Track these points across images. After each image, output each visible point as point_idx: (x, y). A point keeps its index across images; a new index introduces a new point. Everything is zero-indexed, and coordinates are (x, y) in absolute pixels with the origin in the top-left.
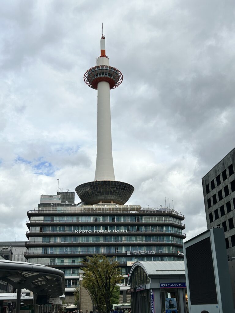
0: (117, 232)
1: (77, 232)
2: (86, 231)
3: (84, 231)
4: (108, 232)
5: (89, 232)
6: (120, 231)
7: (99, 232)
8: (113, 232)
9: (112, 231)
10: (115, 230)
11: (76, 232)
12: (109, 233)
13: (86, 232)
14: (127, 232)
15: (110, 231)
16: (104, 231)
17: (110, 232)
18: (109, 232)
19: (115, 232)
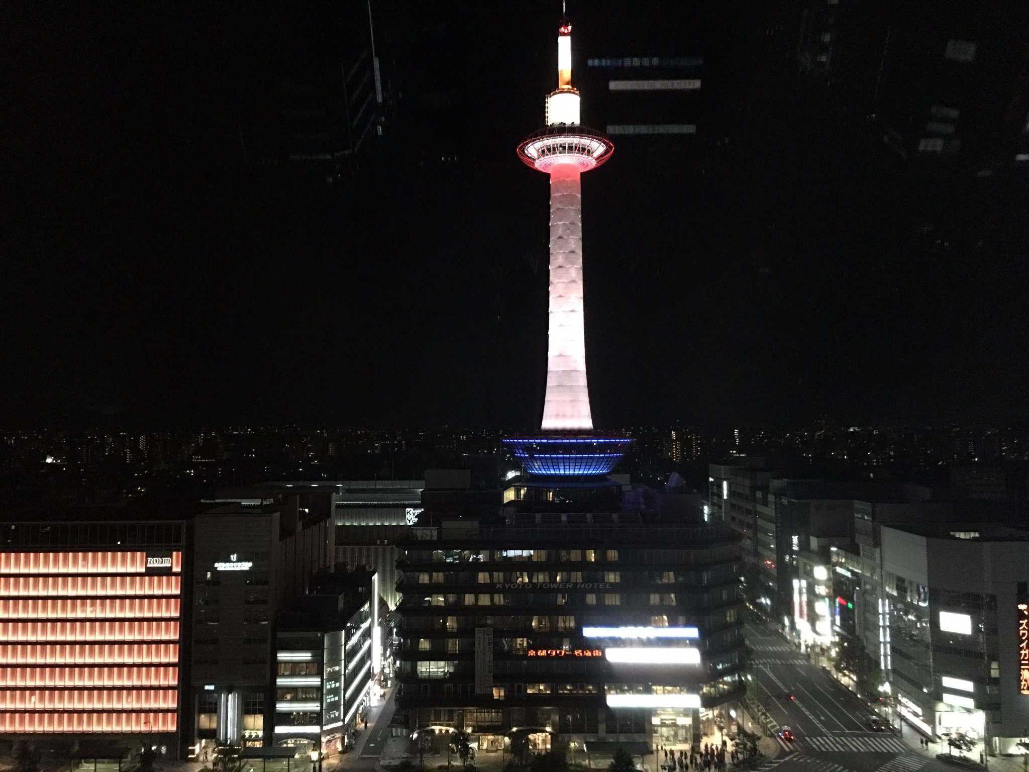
0: (586, 587)
1: (501, 587)
4: (567, 587)
6: (593, 586)
8: (578, 587)
18: (569, 587)
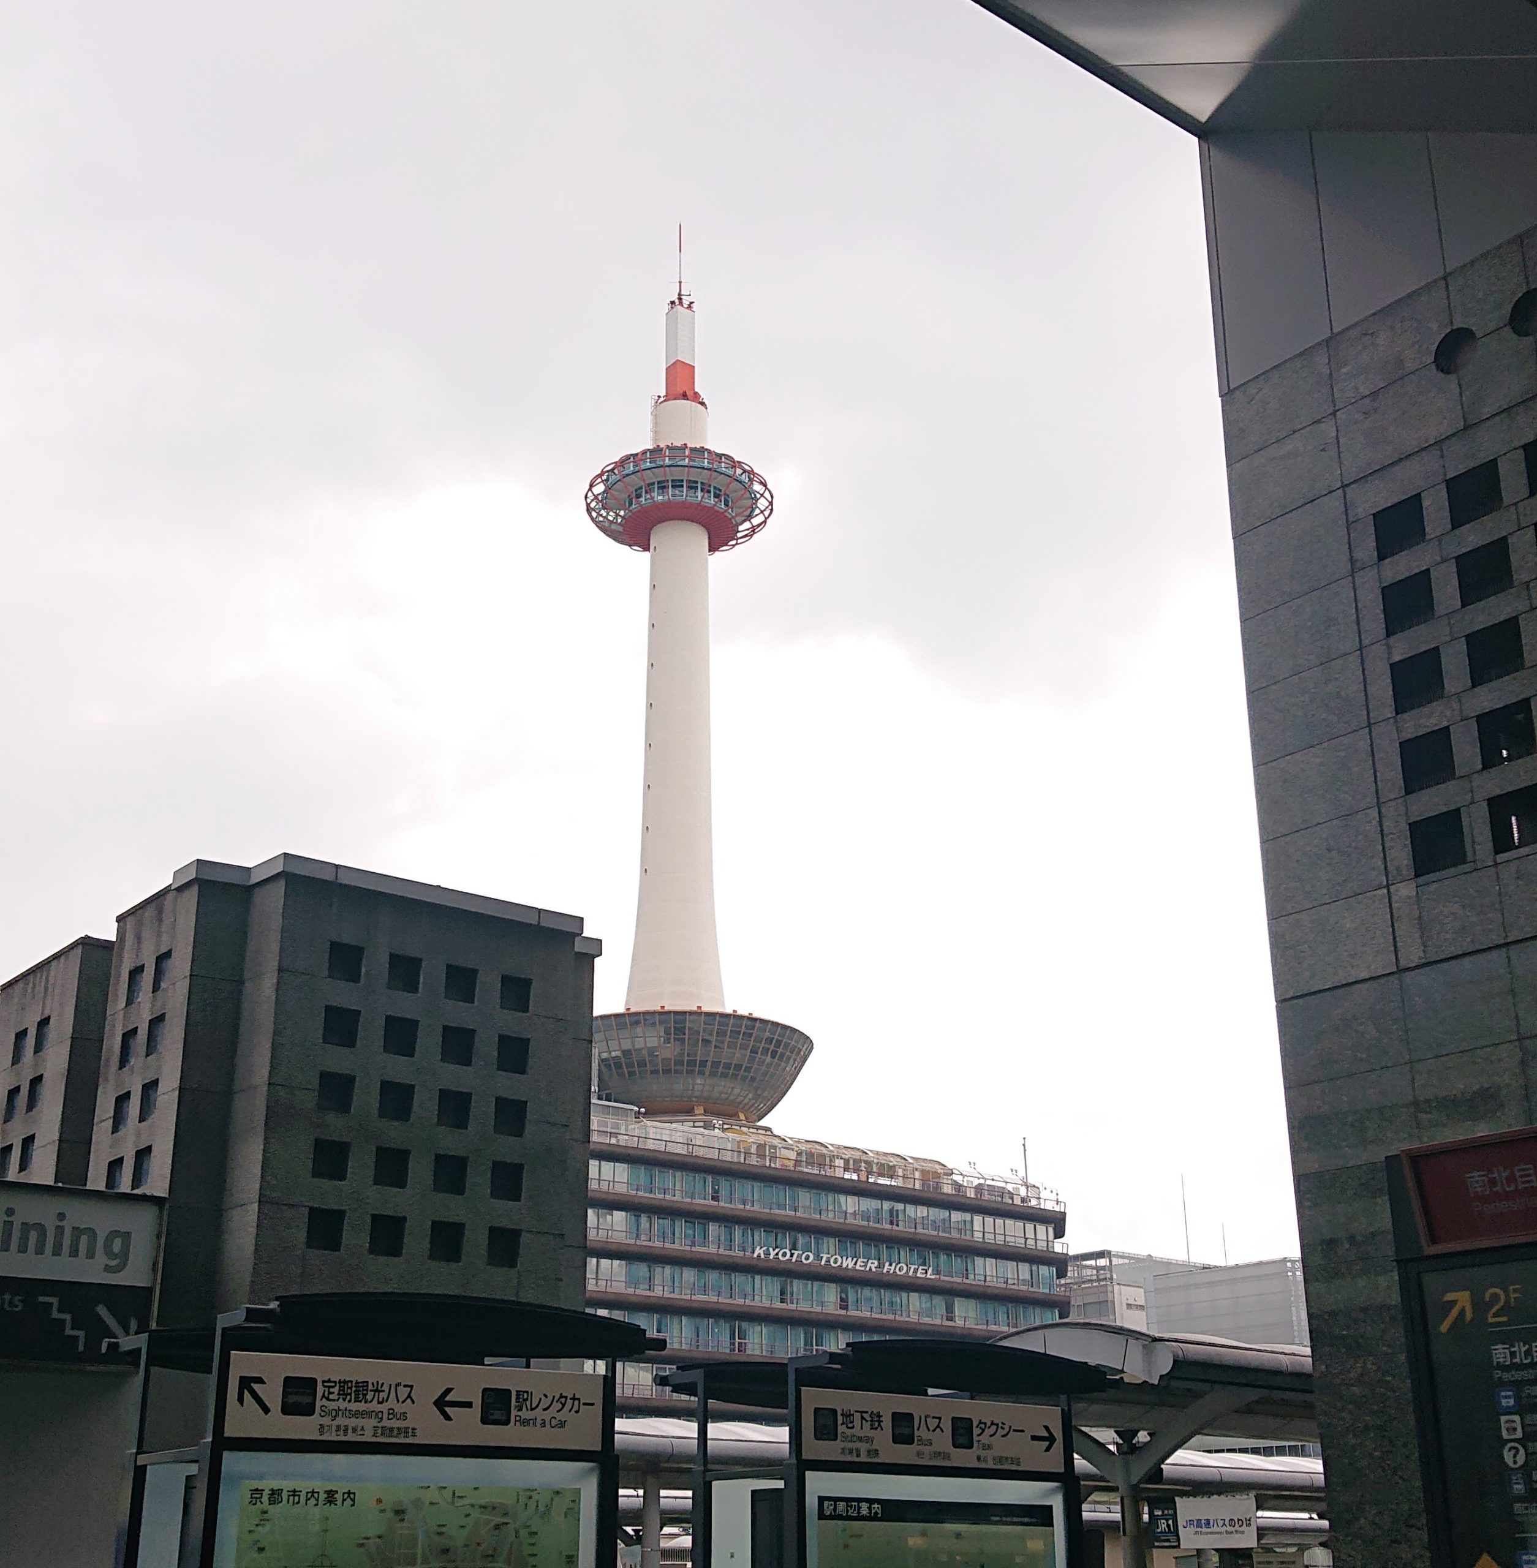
0: (898, 1271)
1: (763, 1256)
2: (792, 1255)
3: (783, 1255)
4: (868, 1269)
5: (805, 1262)
6: (909, 1270)
7: (839, 1263)
8: (885, 1271)
9: (880, 1266)
10: (890, 1265)
11: (759, 1256)
12: (871, 1276)
13: (794, 1260)
14: (928, 1276)
15: (876, 1263)
16: (856, 1263)
17: (874, 1269)
19: (891, 1272)
